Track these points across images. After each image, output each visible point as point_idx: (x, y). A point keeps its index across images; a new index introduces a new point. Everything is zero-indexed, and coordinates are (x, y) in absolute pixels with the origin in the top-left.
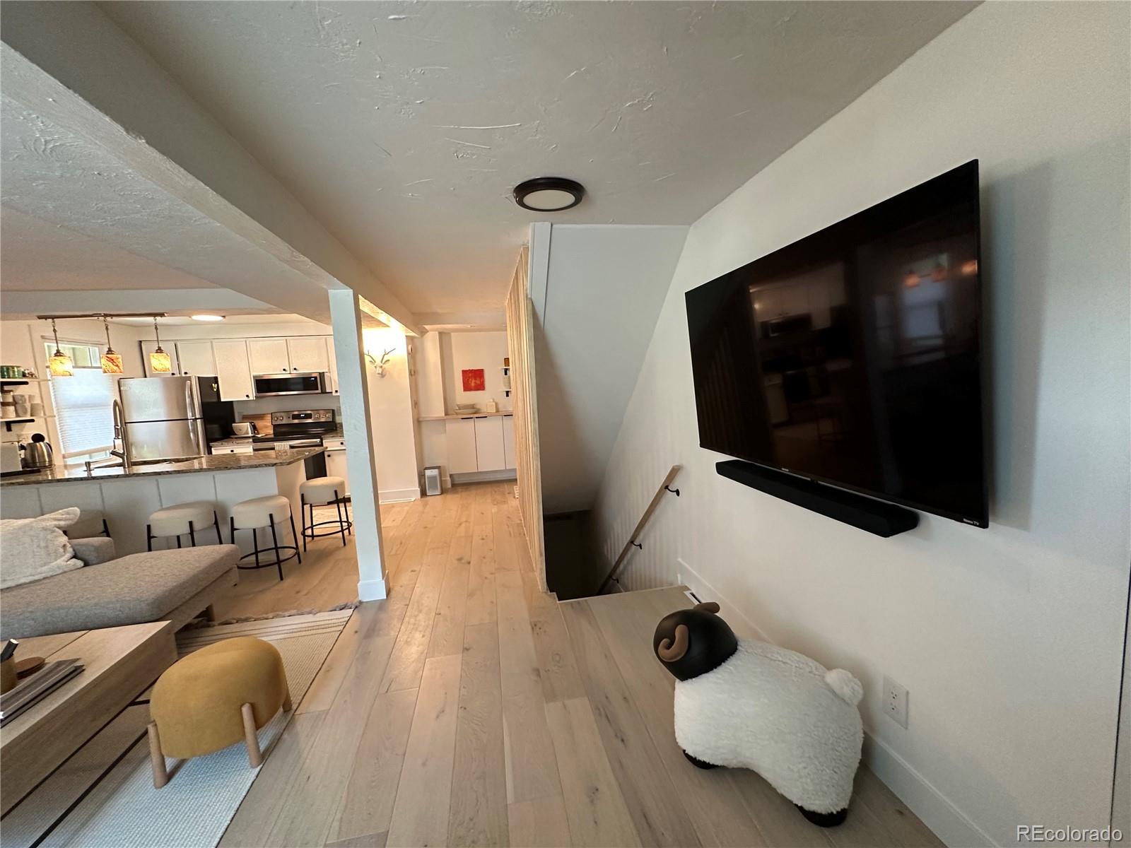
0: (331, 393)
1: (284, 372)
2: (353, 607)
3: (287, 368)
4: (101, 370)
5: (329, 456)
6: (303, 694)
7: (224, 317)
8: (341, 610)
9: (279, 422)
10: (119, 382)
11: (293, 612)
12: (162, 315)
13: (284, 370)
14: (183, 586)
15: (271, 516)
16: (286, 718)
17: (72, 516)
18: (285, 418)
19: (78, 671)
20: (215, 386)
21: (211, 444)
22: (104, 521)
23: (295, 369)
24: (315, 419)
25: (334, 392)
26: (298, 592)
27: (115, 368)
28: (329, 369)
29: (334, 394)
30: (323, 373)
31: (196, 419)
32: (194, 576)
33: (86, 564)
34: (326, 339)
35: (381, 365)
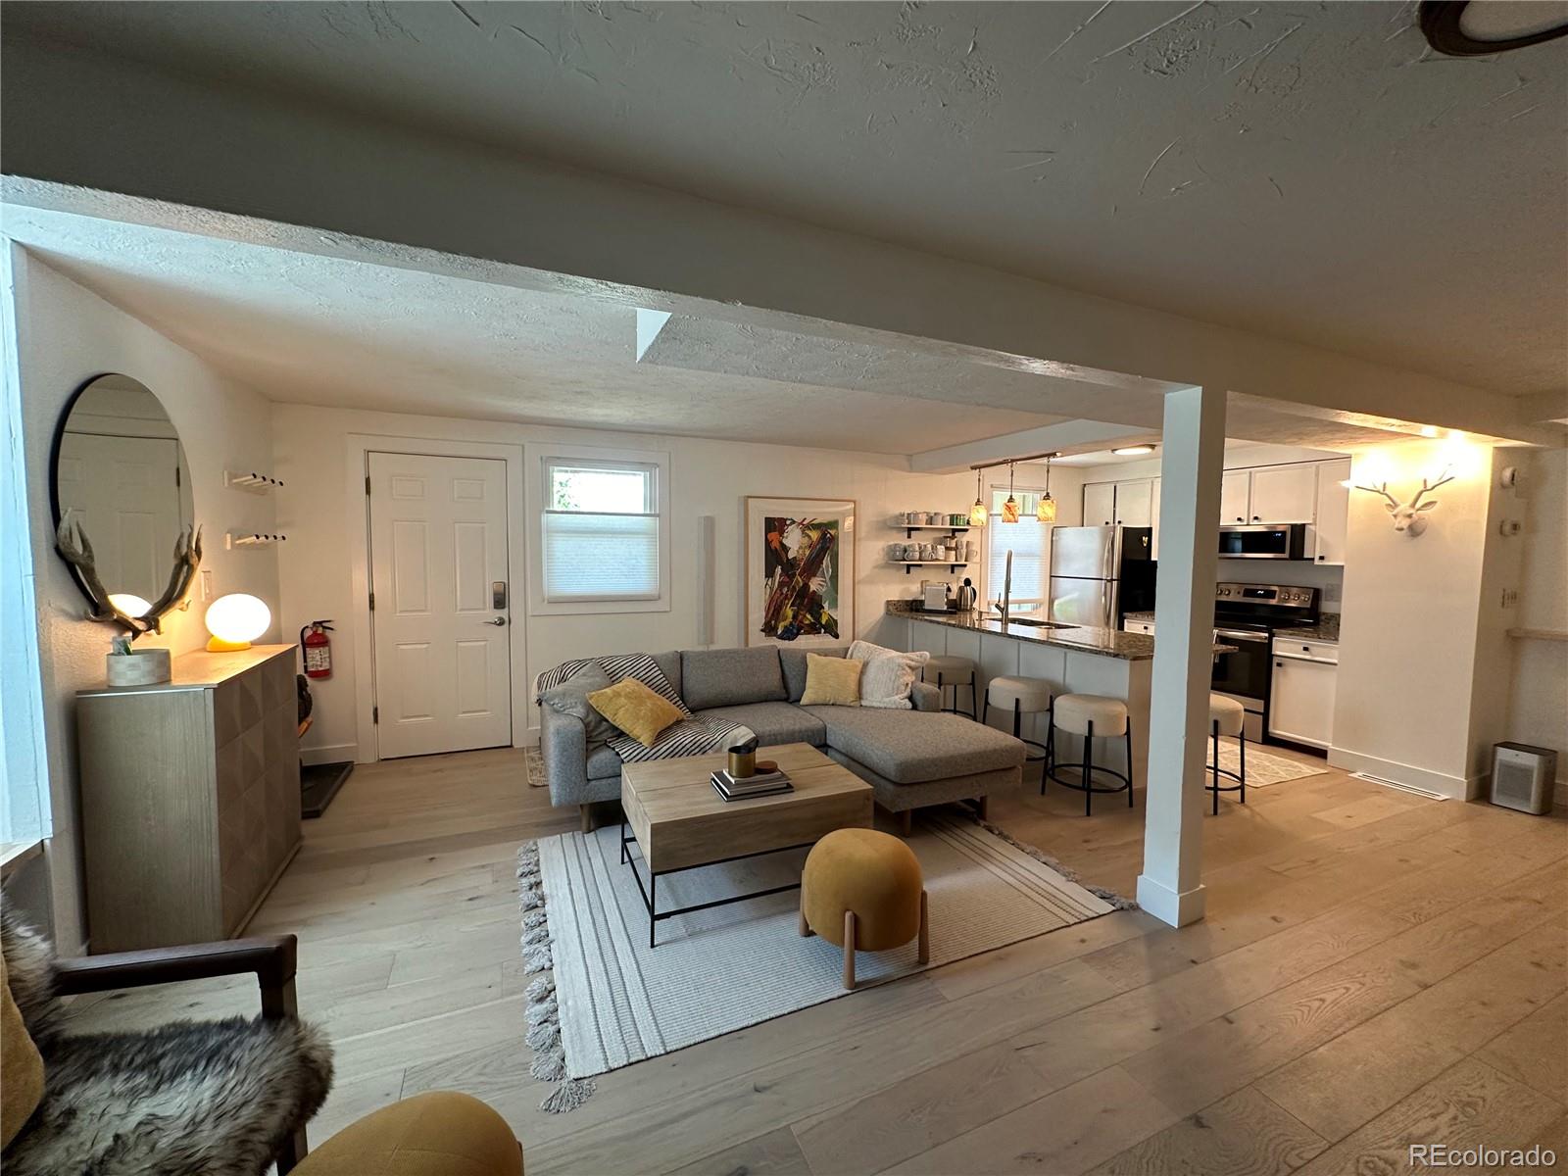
0: (1313, 559)
1: (1239, 523)
2: (1118, 905)
3: (1244, 517)
4: (1036, 518)
5: (1279, 665)
6: (953, 959)
7: (1153, 447)
8: (1103, 898)
9: (1223, 598)
10: (1053, 530)
11: (1053, 861)
12: (1054, 455)
13: (1239, 519)
14: (934, 762)
15: (1090, 723)
16: (914, 967)
17: (923, 660)
18: (1232, 592)
19: (789, 788)
20: (1145, 539)
21: (1126, 614)
22: (973, 673)
23: (1256, 518)
24: (1280, 600)
25: (1317, 558)
26: (1086, 841)
27: (1011, 517)
28: (1315, 520)
29: (1317, 562)
30: (1304, 525)
31: (1112, 580)
32: (952, 757)
33: (915, 707)
34: (1318, 467)
35: (1412, 511)
